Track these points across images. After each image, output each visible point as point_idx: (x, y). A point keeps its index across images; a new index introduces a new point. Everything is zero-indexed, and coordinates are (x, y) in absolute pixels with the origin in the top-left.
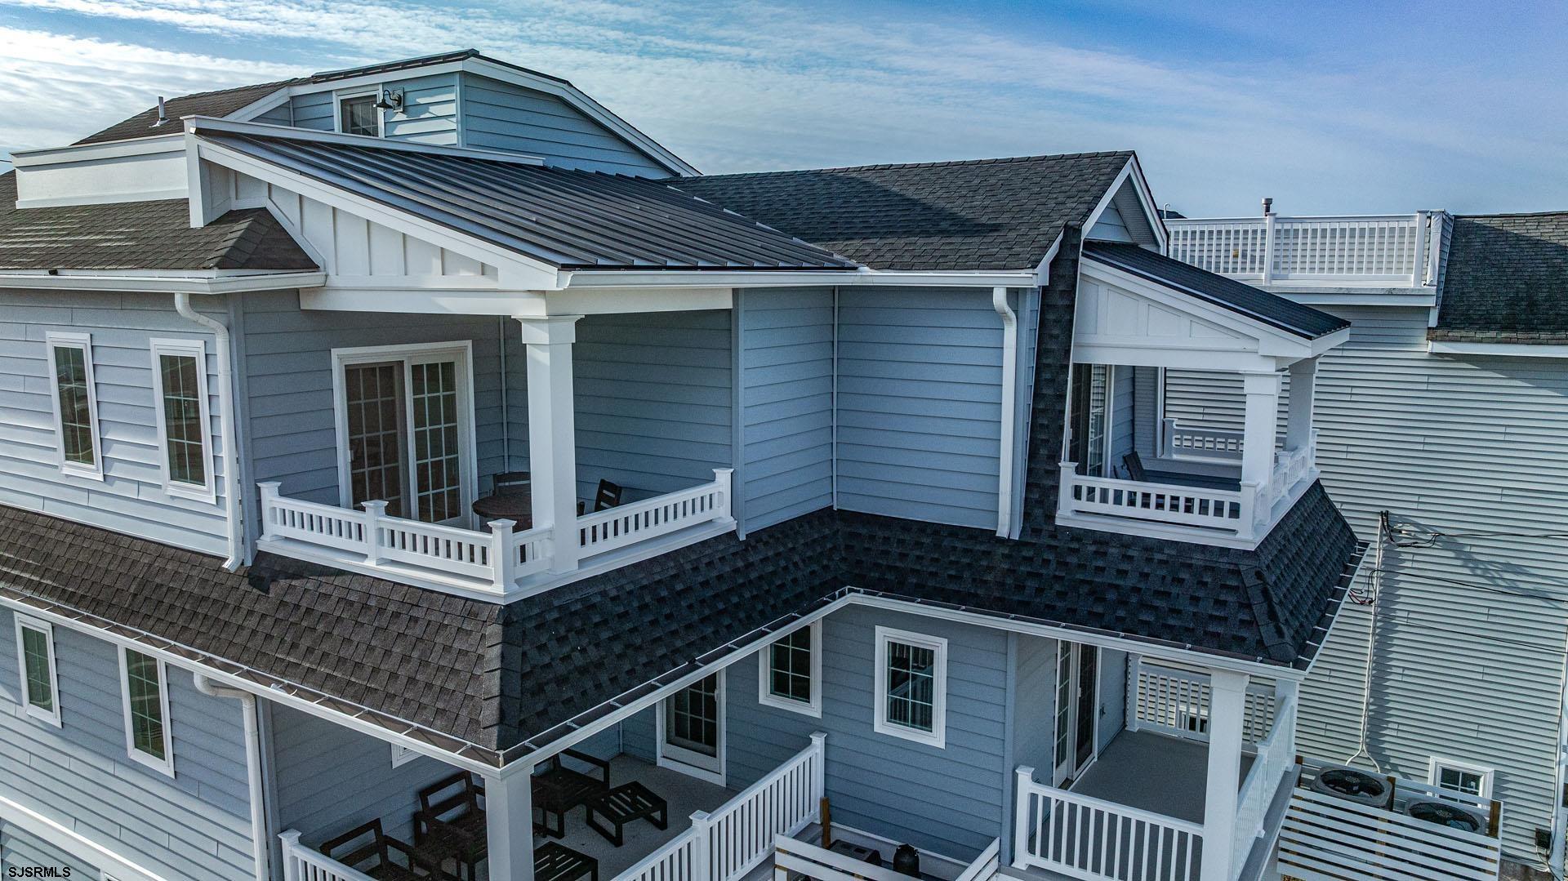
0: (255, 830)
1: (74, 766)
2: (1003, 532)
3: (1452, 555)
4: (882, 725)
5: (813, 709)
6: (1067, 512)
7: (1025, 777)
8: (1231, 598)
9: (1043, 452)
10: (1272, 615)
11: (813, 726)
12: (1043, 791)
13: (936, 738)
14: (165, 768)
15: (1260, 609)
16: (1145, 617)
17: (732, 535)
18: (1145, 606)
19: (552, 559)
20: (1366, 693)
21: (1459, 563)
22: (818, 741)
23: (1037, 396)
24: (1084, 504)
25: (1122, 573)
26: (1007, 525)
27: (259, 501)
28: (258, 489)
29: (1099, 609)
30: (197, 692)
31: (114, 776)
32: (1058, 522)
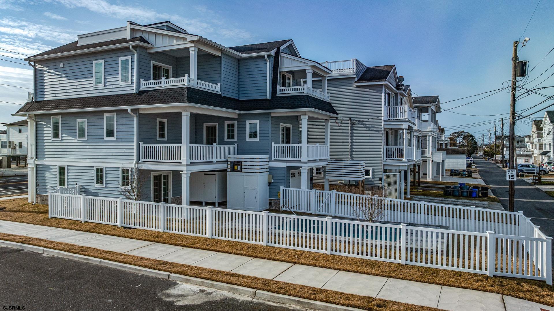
0: (135, 144)
1: (89, 147)
2: (268, 98)
3: (362, 125)
4: (248, 139)
5: (235, 140)
6: (279, 94)
7: (273, 143)
8: (303, 102)
9: (275, 84)
10: (309, 103)
11: (235, 142)
12: (276, 145)
13: (258, 139)
14: (114, 139)
15: (307, 102)
16: (290, 106)
17: (221, 95)
18: (290, 105)
19: (193, 84)
20: (349, 157)
21: (364, 127)
22: (236, 145)
23: (273, 75)
24: (281, 92)
25: (287, 101)
26: (268, 96)
27: (140, 82)
28: (140, 80)
29: (283, 106)
30: (129, 114)
31: (100, 145)
32: (277, 96)
